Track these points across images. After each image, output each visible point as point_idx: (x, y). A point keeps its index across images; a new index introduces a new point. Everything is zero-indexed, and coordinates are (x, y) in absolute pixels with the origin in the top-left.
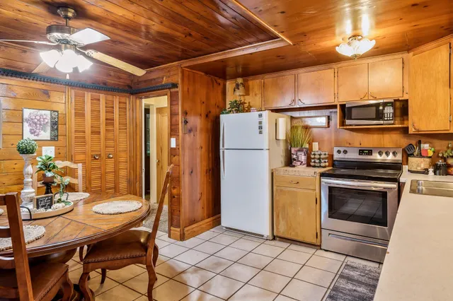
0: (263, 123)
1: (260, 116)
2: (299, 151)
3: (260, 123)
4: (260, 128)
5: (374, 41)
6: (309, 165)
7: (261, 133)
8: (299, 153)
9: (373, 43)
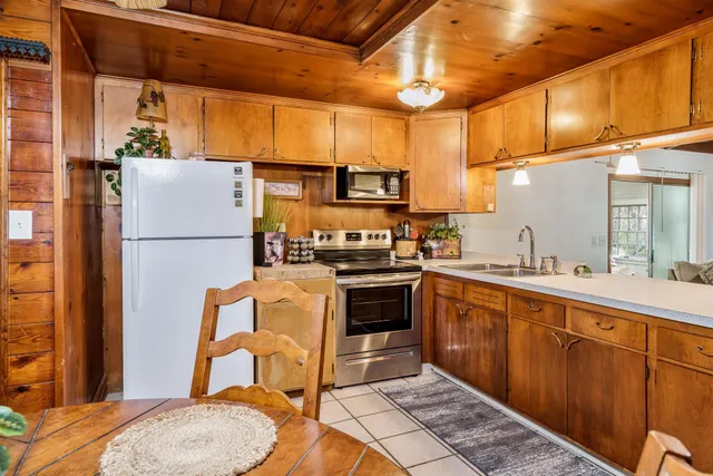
0: (243, 186)
1: (238, 171)
2: (275, 237)
3: (238, 185)
4: (238, 194)
5: (443, 92)
6: (285, 261)
7: (239, 204)
8: (274, 242)
9: (442, 95)
